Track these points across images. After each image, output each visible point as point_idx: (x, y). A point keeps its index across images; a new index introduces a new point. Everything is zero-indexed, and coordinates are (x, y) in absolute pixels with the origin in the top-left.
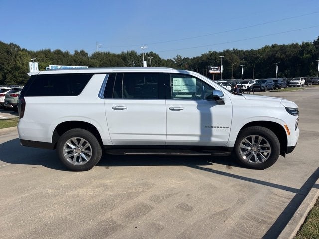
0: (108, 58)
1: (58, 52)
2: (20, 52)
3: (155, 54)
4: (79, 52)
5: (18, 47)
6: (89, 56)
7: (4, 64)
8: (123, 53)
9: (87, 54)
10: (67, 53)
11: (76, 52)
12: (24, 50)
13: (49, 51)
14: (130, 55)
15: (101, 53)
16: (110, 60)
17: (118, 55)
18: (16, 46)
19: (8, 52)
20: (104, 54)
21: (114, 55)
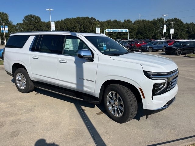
0: (144, 24)
1: (115, 21)
2: (95, 22)
3: (178, 19)
4: (127, 20)
5: (95, 19)
6: (132, 23)
7: (87, 29)
8: (154, 20)
9: (131, 22)
10: (120, 22)
11: (125, 20)
12: (97, 20)
13: (110, 21)
14: (159, 21)
15: (140, 21)
16: (144, 25)
17: (151, 21)
18: (94, 19)
19: (90, 22)
20: (142, 21)
21: (149, 22)
